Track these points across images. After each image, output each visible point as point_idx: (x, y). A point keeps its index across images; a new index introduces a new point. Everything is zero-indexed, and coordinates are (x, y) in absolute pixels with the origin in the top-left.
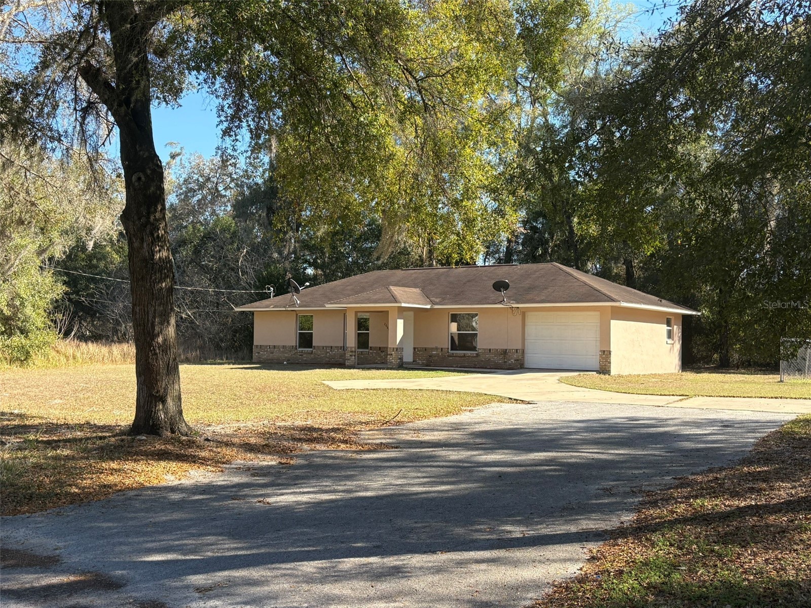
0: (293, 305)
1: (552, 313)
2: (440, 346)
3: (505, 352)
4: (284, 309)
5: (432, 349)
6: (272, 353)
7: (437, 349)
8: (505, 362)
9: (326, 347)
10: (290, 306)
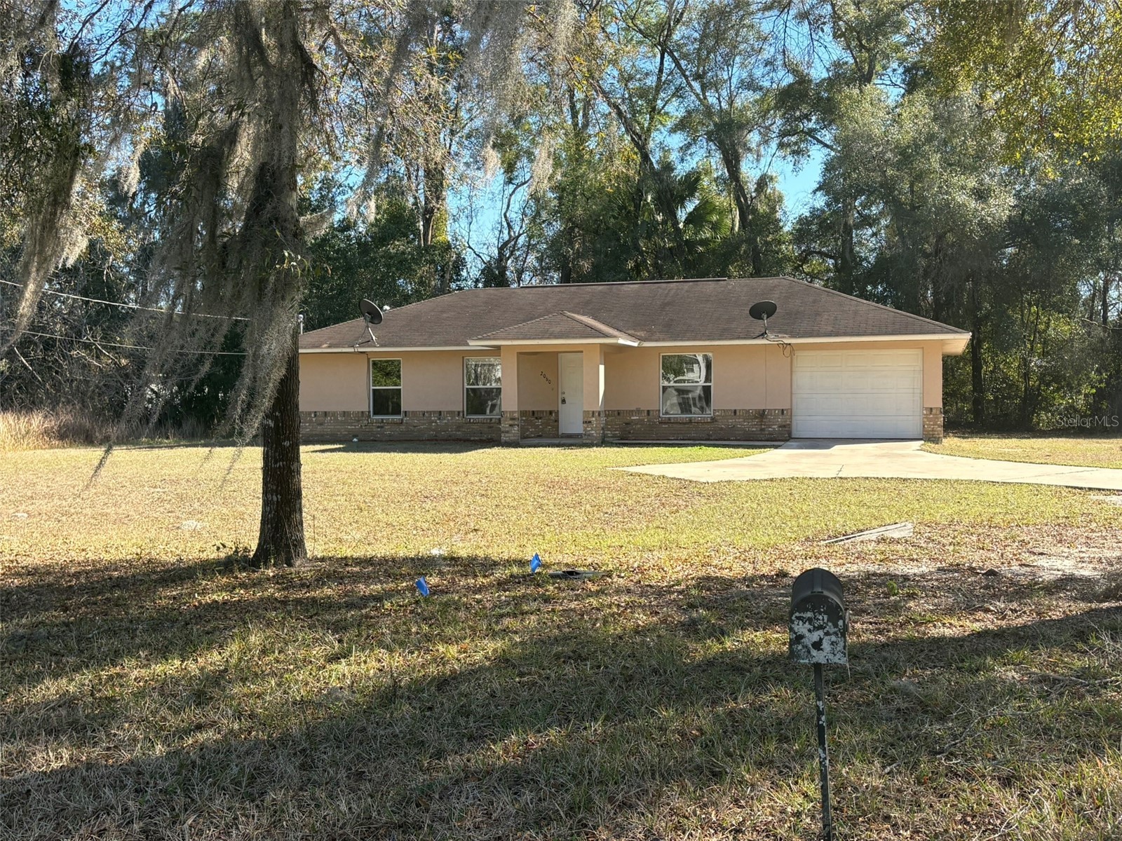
0: (368, 342)
1: (839, 352)
2: (645, 408)
3: (762, 414)
4: (351, 350)
5: (631, 412)
6: (321, 424)
7: (639, 411)
8: (762, 430)
9: (430, 413)
10: (361, 345)
